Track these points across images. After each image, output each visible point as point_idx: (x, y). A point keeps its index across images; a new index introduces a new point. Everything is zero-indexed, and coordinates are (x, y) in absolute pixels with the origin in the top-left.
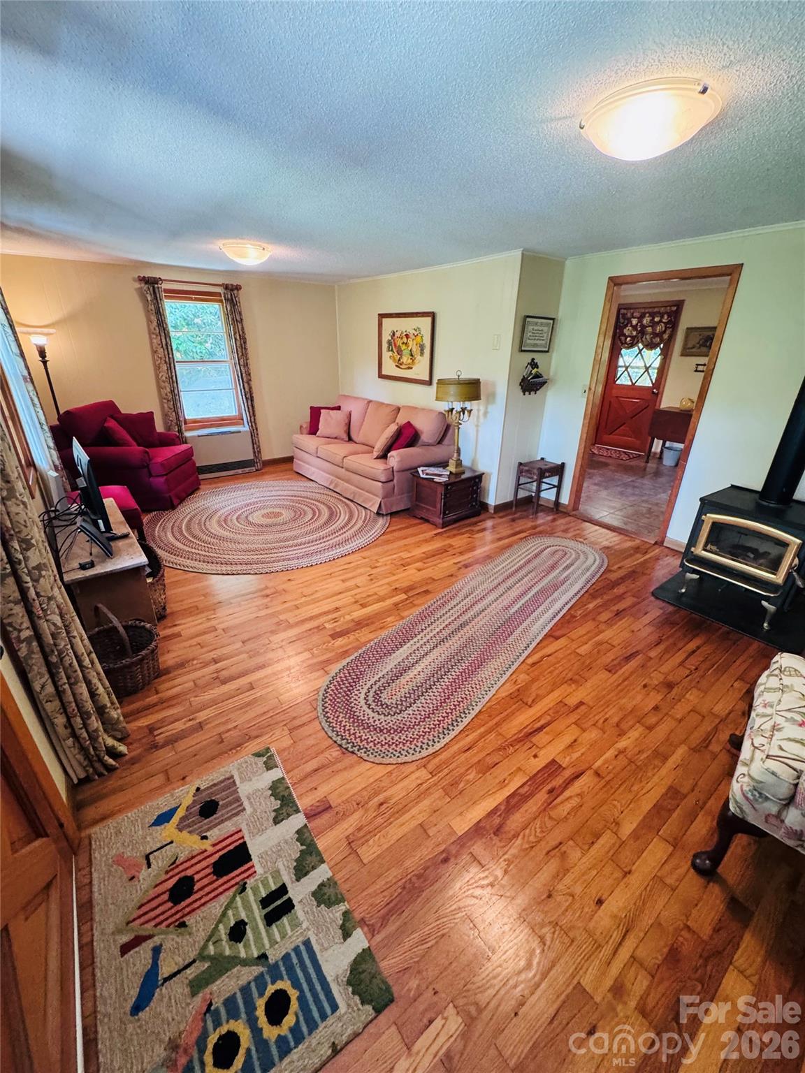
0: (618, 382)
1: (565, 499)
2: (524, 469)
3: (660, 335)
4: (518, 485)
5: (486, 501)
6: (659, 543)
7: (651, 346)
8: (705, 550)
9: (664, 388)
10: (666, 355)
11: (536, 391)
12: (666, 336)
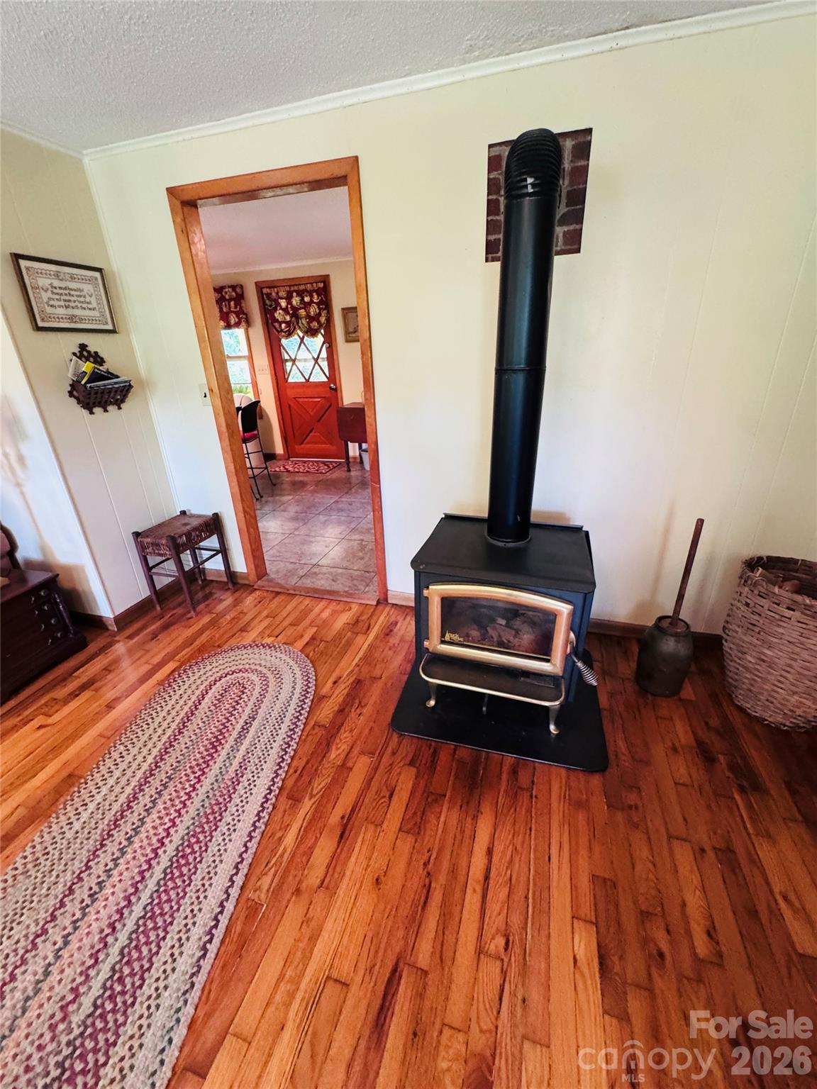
0: (290, 380)
1: (240, 564)
2: (146, 541)
3: (316, 318)
4: (148, 569)
5: (98, 614)
6: (383, 600)
7: (312, 332)
8: (443, 642)
9: (340, 381)
10: (330, 341)
11: (119, 403)
12: (323, 320)
